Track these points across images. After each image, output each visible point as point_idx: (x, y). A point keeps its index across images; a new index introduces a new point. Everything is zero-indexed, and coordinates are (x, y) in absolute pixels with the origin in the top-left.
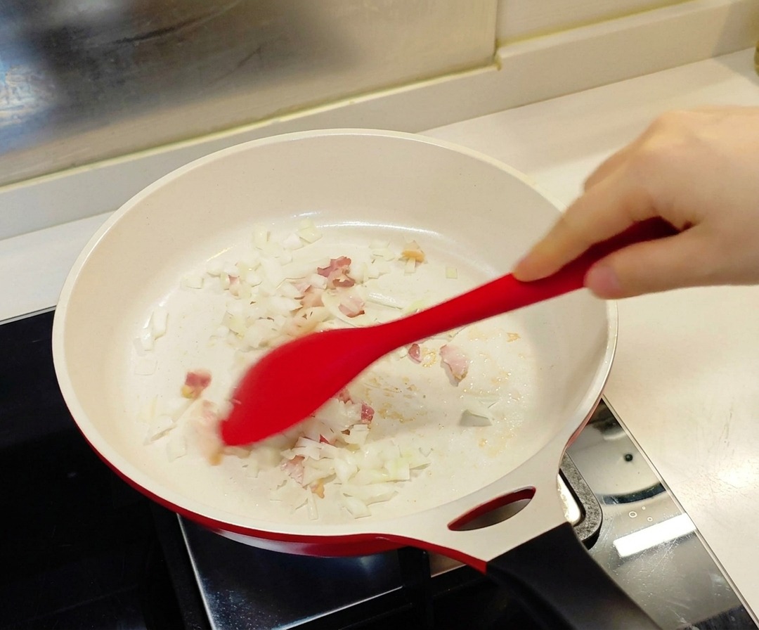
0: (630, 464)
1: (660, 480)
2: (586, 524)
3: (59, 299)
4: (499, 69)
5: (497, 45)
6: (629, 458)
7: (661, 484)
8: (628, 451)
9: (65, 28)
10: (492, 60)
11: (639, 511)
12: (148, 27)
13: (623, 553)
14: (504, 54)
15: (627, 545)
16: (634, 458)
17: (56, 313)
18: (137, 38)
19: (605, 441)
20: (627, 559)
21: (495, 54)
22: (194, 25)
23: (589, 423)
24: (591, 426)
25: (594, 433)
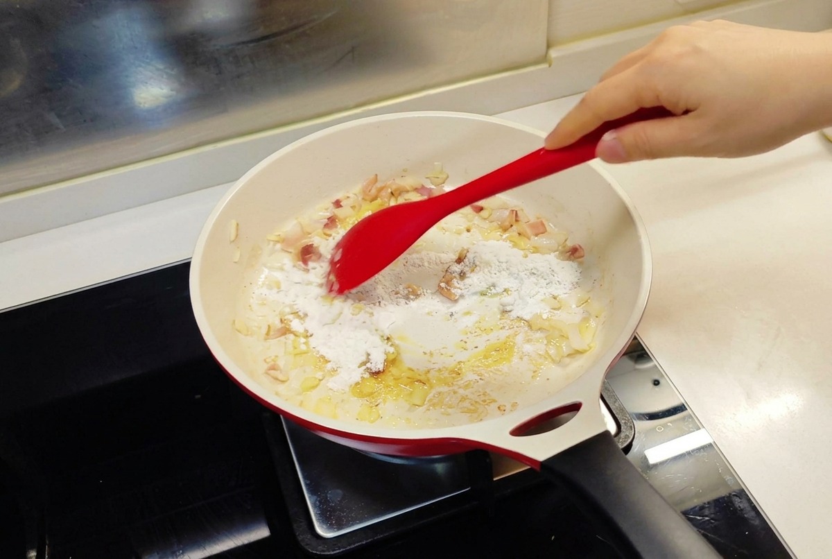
0: (657, 388)
1: (683, 402)
2: (622, 435)
3: (193, 253)
4: (550, 66)
5: (549, 46)
6: (656, 383)
7: (684, 405)
8: (656, 377)
9: (193, 34)
10: (544, 59)
11: (665, 426)
12: (261, 31)
13: (652, 461)
14: (553, 53)
15: (655, 455)
16: (661, 382)
17: (192, 263)
18: (251, 41)
19: (636, 370)
20: (655, 466)
21: (547, 52)
22: (301, 30)
23: (624, 355)
24: (625, 357)
25: (628, 363)
